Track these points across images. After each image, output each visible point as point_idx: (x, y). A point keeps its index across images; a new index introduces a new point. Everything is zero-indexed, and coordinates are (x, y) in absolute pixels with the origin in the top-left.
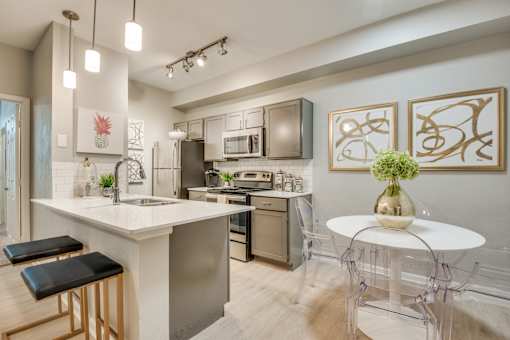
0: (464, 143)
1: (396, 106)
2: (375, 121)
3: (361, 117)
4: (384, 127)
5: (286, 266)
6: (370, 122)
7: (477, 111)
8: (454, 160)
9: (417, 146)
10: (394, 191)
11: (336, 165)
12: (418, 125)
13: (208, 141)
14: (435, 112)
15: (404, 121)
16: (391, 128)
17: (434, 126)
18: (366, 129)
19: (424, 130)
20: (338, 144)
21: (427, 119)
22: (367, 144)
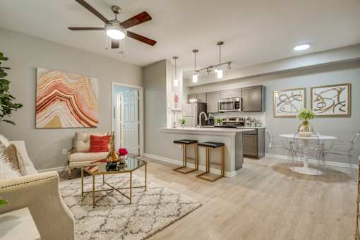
0: (334, 105)
1: (305, 89)
2: (295, 96)
3: (289, 94)
4: (300, 98)
5: (256, 157)
6: (293, 96)
7: (339, 92)
8: (330, 112)
9: (315, 106)
10: (306, 123)
11: (277, 114)
12: (315, 97)
13: (209, 104)
14: (322, 93)
15: (309, 95)
16: (303, 99)
17: (321, 98)
18: (291, 99)
19: (317, 100)
20: (278, 105)
21: (319, 96)
22: (292, 105)
